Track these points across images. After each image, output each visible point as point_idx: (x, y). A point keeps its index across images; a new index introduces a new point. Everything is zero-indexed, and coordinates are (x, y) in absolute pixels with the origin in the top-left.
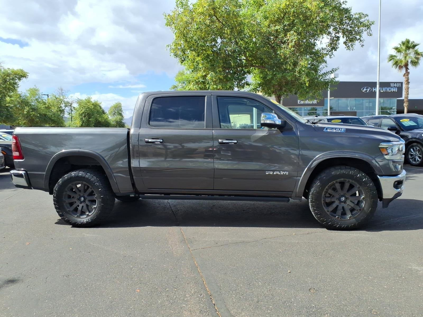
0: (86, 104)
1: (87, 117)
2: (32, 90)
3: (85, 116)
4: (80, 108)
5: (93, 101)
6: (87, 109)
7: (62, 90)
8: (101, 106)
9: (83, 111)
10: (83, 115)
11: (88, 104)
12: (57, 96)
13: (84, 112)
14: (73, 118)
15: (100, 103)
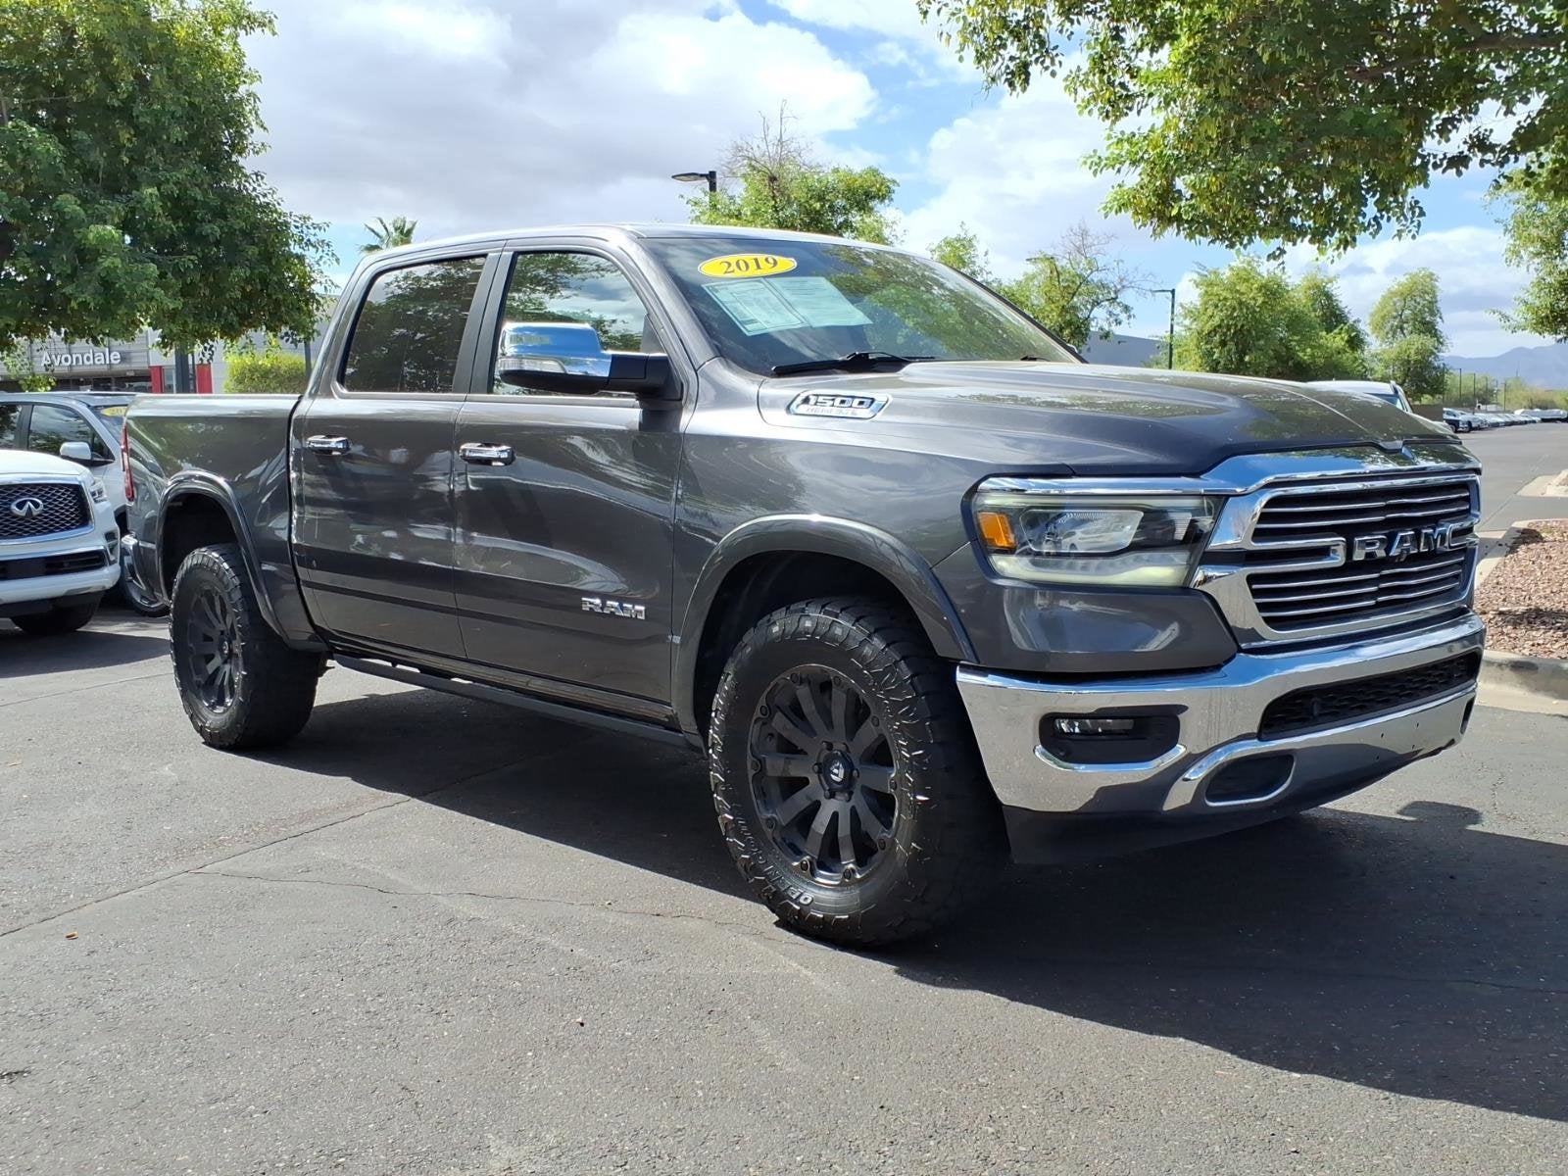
0: (1232, 289)
1: (1231, 346)
2: (948, 243)
3: (1223, 343)
4: (1206, 309)
5: (1265, 275)
6: (1234, 309)
7: (1084, 234)
8: (1334, 293)
9: (1216, 321)
10: (1217, 338)
11: (1242, 288)
12: (1062, 263)
13: (1220, 326)
14: (1175, 351)
15: (1331, 281)
